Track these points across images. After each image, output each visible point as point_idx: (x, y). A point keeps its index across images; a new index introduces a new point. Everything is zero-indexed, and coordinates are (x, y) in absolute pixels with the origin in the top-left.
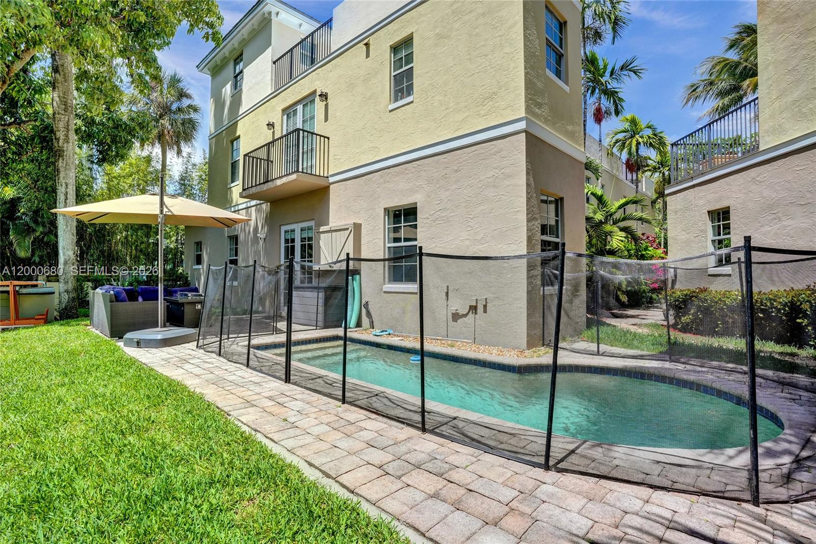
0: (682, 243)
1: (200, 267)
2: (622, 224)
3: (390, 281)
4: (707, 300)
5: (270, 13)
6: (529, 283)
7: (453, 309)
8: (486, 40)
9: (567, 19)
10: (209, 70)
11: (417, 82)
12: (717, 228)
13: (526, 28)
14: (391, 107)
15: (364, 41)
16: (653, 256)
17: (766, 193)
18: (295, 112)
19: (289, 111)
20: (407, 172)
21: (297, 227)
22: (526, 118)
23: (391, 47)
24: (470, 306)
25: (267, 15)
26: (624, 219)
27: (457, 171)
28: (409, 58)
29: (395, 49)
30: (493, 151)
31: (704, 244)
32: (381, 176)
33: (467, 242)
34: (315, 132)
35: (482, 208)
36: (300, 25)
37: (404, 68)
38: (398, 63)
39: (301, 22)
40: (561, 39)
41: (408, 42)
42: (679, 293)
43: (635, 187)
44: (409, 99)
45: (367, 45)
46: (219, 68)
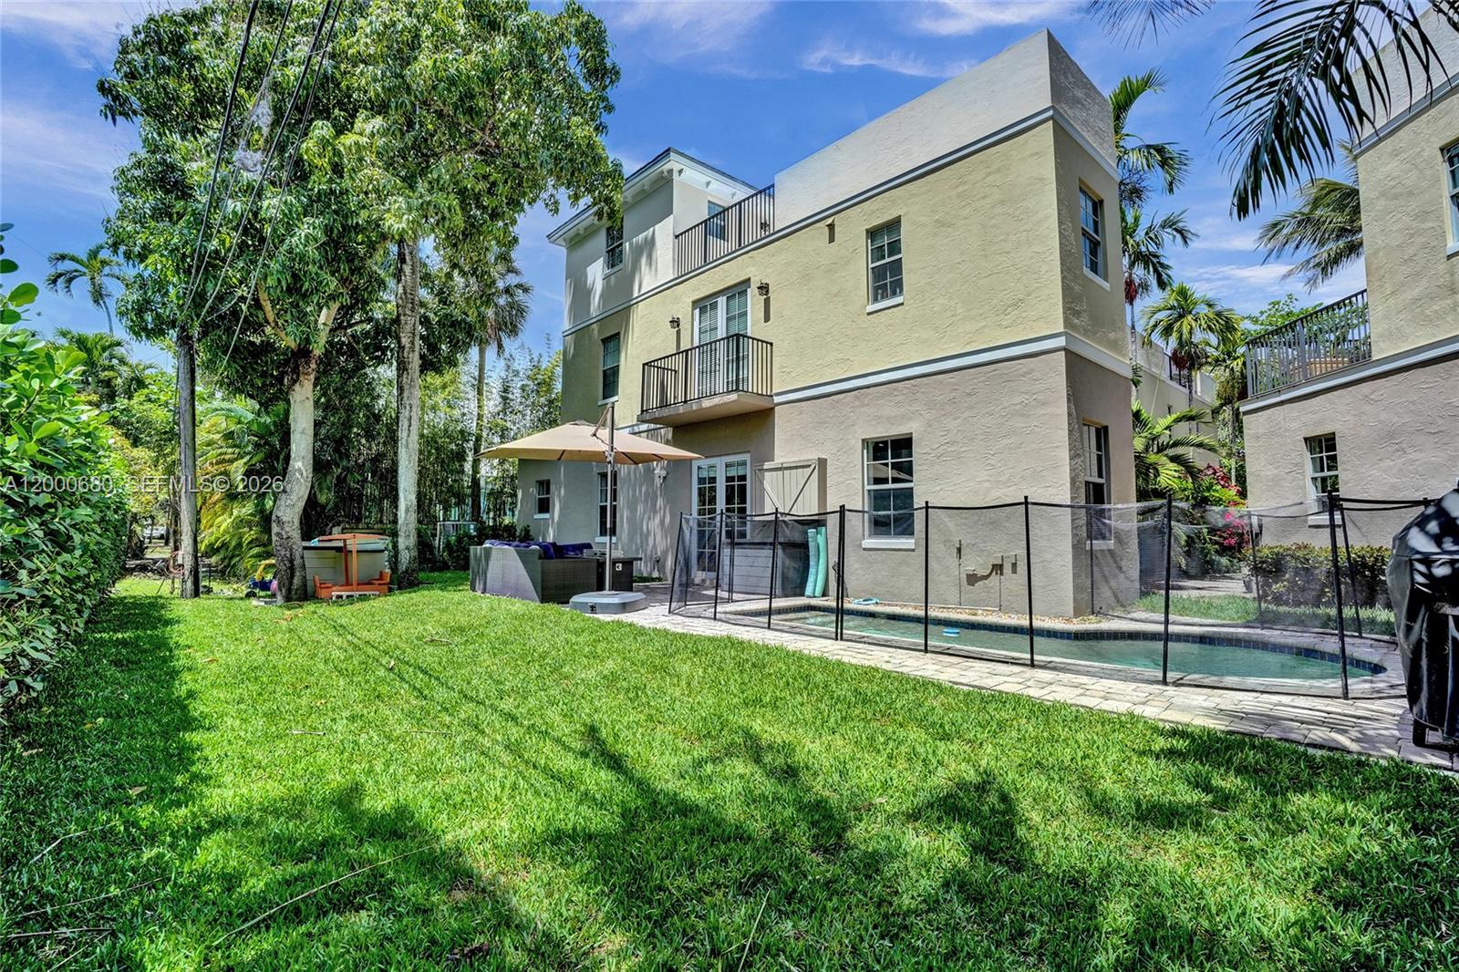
0: (1268, 481)
1: (546, 516)
2: (1171, 452)
3: (870, 536)
4: (1308, 560)
5: (670, 171)
6: (1074, 536)
7: (970, 568)
8: (1008, 234)
9: (1103, 197)
10: (565, 240)
11: (907, 278)
12: (1318, 460)
13: (1060, 223)
14: (870, 308)
15: (827, 221)
16: (1221, 499)
17: (1384, 416)
18: (714, 306)
19: (704, 305)
20: (896, 393)
21: (719, 463)
22: (1065, 334)
23: (867, 231)
24: (993, 565)
25: (666, 174)
26: (1176, 444)
27: (969, 395)
28: (895, 248)
29: (873, 234)
30: (1021, 371)
31: (1301, 483)
32: (857, 398)
33: (987, 484)
34: (749, 334)
35: (1006, 441)
36: (708, 184)
37: (887, 260)
38: (878, 253)
39: (709, 179)
40: (1096, 223)
41: (894, 225)
42: (1266, 551)
43: (1187, 391)
44: (899, 300)
45: (831, 227)
46: (579, 238)
